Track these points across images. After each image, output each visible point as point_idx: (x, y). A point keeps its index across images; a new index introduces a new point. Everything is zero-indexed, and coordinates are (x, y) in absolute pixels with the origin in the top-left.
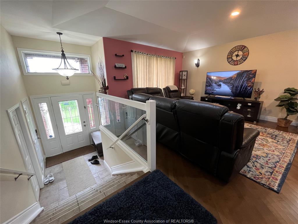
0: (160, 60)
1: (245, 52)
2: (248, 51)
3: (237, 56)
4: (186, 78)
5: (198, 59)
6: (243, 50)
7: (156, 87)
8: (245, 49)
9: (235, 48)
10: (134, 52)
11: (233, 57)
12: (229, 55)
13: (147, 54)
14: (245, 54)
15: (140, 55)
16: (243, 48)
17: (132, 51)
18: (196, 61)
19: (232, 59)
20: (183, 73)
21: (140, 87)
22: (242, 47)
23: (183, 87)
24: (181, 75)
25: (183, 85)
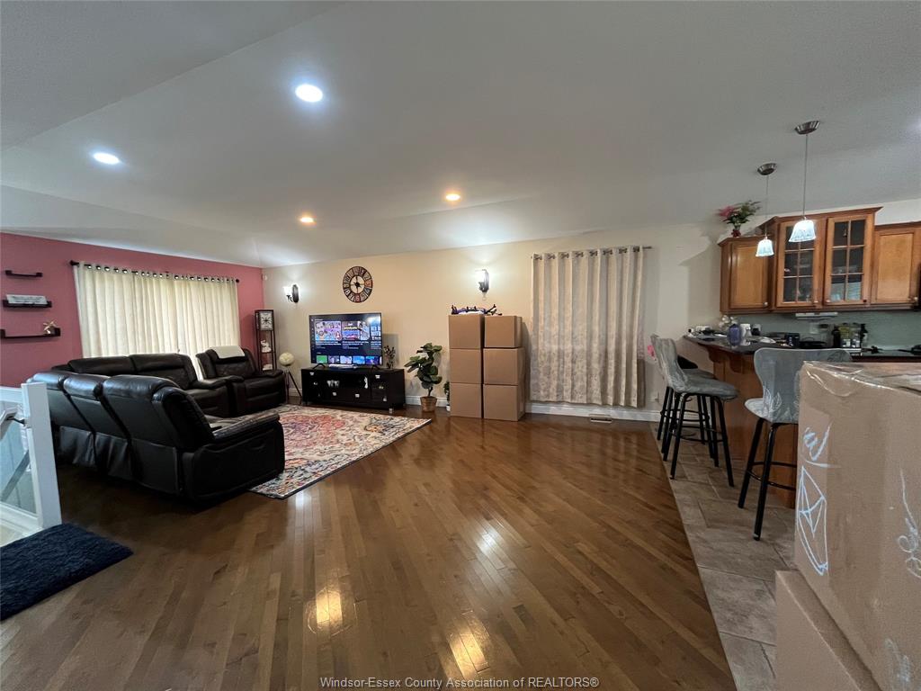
0: (183, 285)
1: (366, 279)
2: (371, 279)
3: (357, 285)
4: (270, 326)
5: (295, 286)
6: (363, 275)
7: (174, 351)
8: (366, 275)
9: (351, 271)
10: (82, 265)
11: (351, 287)
12: (345, 283)
13: (134, 272)
14: (368, 283)
15: (106, 275)
17: (73, 264)
18: (288, 291)
19: (351, 292)
20: (262, 315)
21: (111, 355)
22: (361, 271)
23: (266, 349)
24: (257, 320)
25: (267, 344)
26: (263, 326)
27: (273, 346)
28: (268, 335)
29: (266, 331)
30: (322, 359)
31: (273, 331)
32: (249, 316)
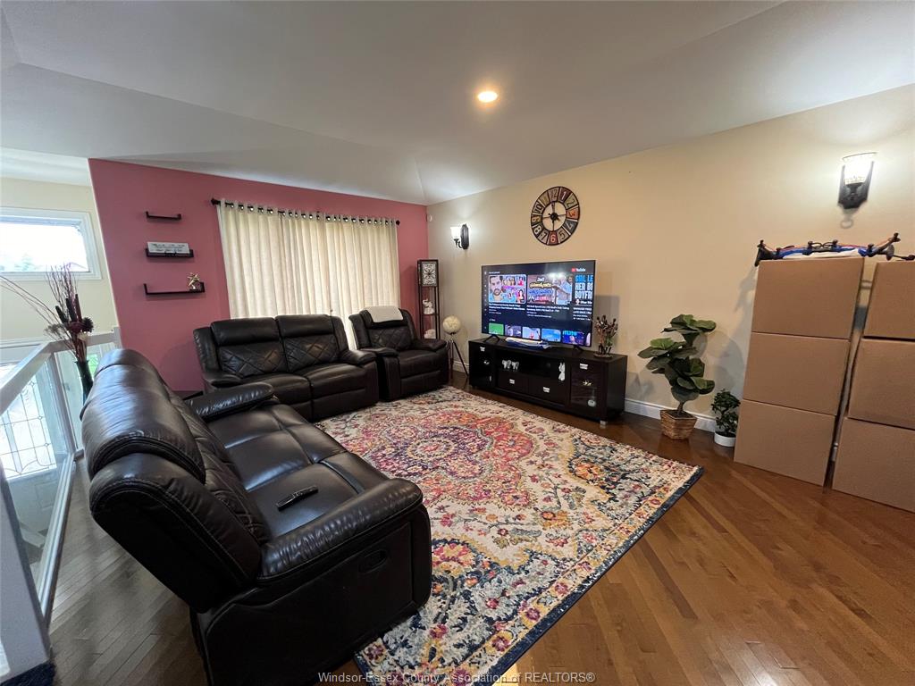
0: (335, 228)
1: (570, 206)
2: (578, 204)
3: (554, 217)
4: (434, 281)
5: (465, 226)
6: (565, 200)
7: (326, 311)
8: (571, 198)
9: (546, 195)
10: (223, 203)
11: (544, 221)
12: (535, 216)
13: (281, 212)
14: (572, 212)
15: (250, 216)
16: (564, 195)
17: (216, 202)
18: (456, 232)
19: (544, 228)
20: (425, 267)
22: (562, 194)
23: (429, 311)
24: (419, 274)
25: (430, 304)
26: (425, 281)
27: (436, 306)
28: (432, 292)
29: (428, 287)
30: (496, 329)
31: (437, 287)
32: (411, 267)
